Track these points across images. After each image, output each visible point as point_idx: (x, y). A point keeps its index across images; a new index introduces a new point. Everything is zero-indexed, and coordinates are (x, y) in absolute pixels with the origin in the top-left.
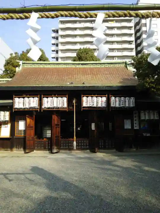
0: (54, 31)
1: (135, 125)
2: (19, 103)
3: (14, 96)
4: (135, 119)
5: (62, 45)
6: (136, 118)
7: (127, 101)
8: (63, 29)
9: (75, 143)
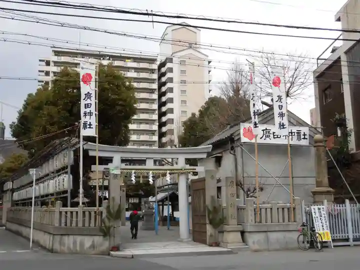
8: (57, 63)
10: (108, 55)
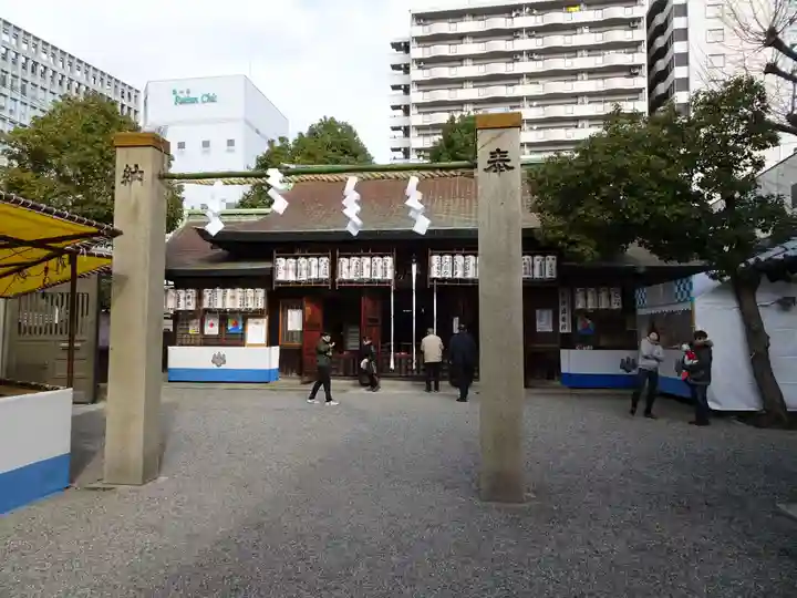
0: (396, 46)
1: (561, 323)
2: (287, 270)
3: (275, 254)
4: (561, 308)
5: (422, 88)
6: (566, 306)
7: (537, 264)
10: (527, 5)
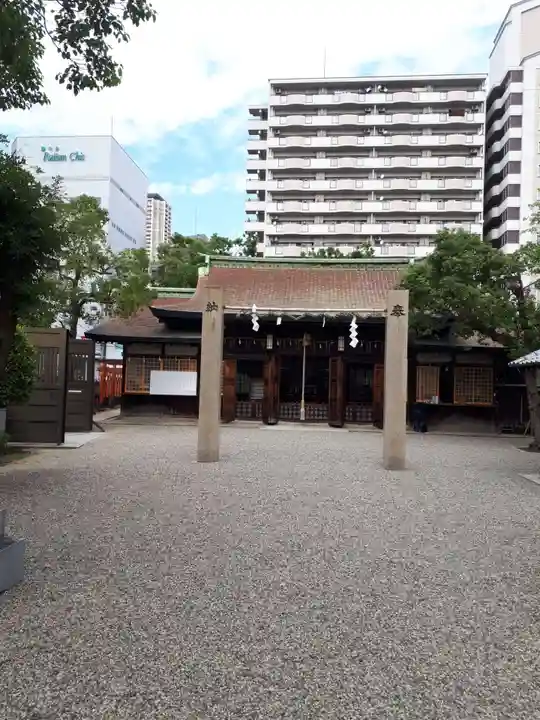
0: (254, 112)
8: (280, 110)
9: (302, 410)
10: (378, 83)
